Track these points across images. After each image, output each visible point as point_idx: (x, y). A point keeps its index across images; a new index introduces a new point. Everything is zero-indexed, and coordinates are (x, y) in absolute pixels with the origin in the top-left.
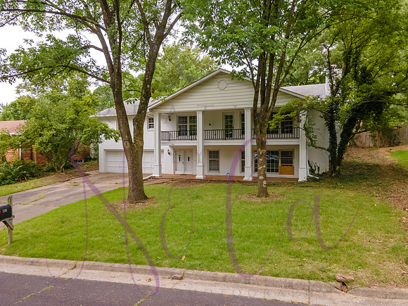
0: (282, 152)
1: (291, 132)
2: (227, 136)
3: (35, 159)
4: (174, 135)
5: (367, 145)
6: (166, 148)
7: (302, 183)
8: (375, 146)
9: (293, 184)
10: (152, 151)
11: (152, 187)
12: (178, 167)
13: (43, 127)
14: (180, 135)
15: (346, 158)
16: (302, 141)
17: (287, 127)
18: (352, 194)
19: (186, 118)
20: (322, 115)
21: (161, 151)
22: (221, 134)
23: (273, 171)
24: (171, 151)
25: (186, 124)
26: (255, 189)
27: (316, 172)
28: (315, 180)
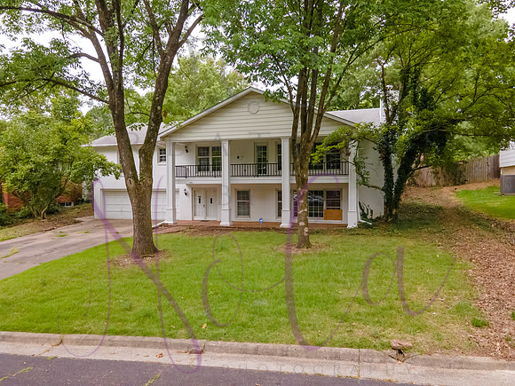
0: (327, 192)
1: (338, 167)
2: (260, 172)
3: (6, 202)
4: (193, 170)
5: (429, 184)
6: (181, 187)
7: (351, 230)
8: (438, 184)
9: (341, 231)
10: (164, 191)
11: (164, 237)
12: (197, 210)
13: (17, 159)
14: (200, 170)
15: (404, 200)
16: (351, 179)
17: (334, 161)
18: (410, 243)
19: (208, 148)
20: (375, 146)
21: (175, 191)
22: (252, 170)
23: (316, 215)
24: (189, 191)
25: (207, 157)
26: (295, 238)
27: (369, 217)
28: (367, 227)
